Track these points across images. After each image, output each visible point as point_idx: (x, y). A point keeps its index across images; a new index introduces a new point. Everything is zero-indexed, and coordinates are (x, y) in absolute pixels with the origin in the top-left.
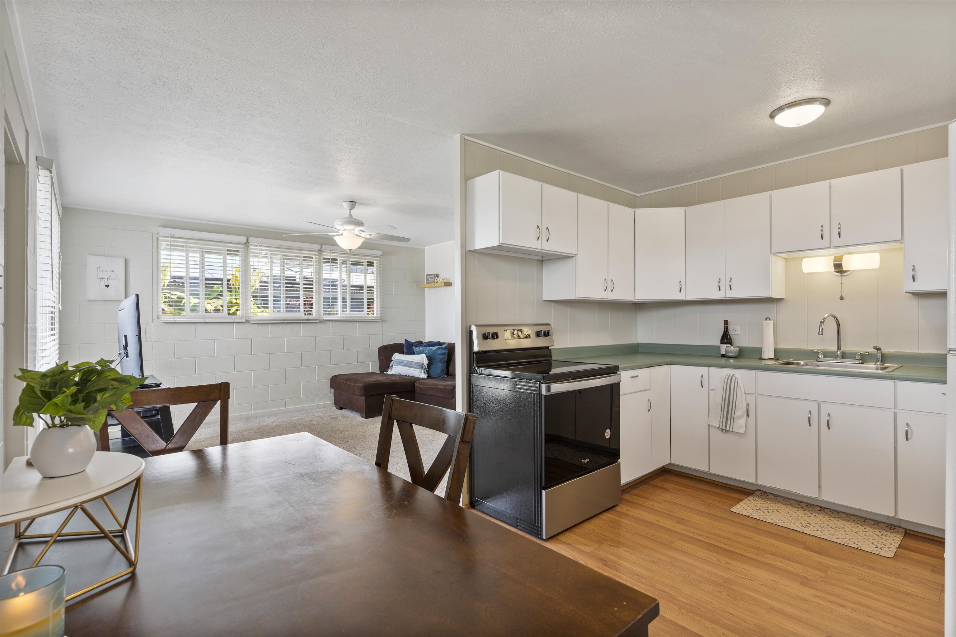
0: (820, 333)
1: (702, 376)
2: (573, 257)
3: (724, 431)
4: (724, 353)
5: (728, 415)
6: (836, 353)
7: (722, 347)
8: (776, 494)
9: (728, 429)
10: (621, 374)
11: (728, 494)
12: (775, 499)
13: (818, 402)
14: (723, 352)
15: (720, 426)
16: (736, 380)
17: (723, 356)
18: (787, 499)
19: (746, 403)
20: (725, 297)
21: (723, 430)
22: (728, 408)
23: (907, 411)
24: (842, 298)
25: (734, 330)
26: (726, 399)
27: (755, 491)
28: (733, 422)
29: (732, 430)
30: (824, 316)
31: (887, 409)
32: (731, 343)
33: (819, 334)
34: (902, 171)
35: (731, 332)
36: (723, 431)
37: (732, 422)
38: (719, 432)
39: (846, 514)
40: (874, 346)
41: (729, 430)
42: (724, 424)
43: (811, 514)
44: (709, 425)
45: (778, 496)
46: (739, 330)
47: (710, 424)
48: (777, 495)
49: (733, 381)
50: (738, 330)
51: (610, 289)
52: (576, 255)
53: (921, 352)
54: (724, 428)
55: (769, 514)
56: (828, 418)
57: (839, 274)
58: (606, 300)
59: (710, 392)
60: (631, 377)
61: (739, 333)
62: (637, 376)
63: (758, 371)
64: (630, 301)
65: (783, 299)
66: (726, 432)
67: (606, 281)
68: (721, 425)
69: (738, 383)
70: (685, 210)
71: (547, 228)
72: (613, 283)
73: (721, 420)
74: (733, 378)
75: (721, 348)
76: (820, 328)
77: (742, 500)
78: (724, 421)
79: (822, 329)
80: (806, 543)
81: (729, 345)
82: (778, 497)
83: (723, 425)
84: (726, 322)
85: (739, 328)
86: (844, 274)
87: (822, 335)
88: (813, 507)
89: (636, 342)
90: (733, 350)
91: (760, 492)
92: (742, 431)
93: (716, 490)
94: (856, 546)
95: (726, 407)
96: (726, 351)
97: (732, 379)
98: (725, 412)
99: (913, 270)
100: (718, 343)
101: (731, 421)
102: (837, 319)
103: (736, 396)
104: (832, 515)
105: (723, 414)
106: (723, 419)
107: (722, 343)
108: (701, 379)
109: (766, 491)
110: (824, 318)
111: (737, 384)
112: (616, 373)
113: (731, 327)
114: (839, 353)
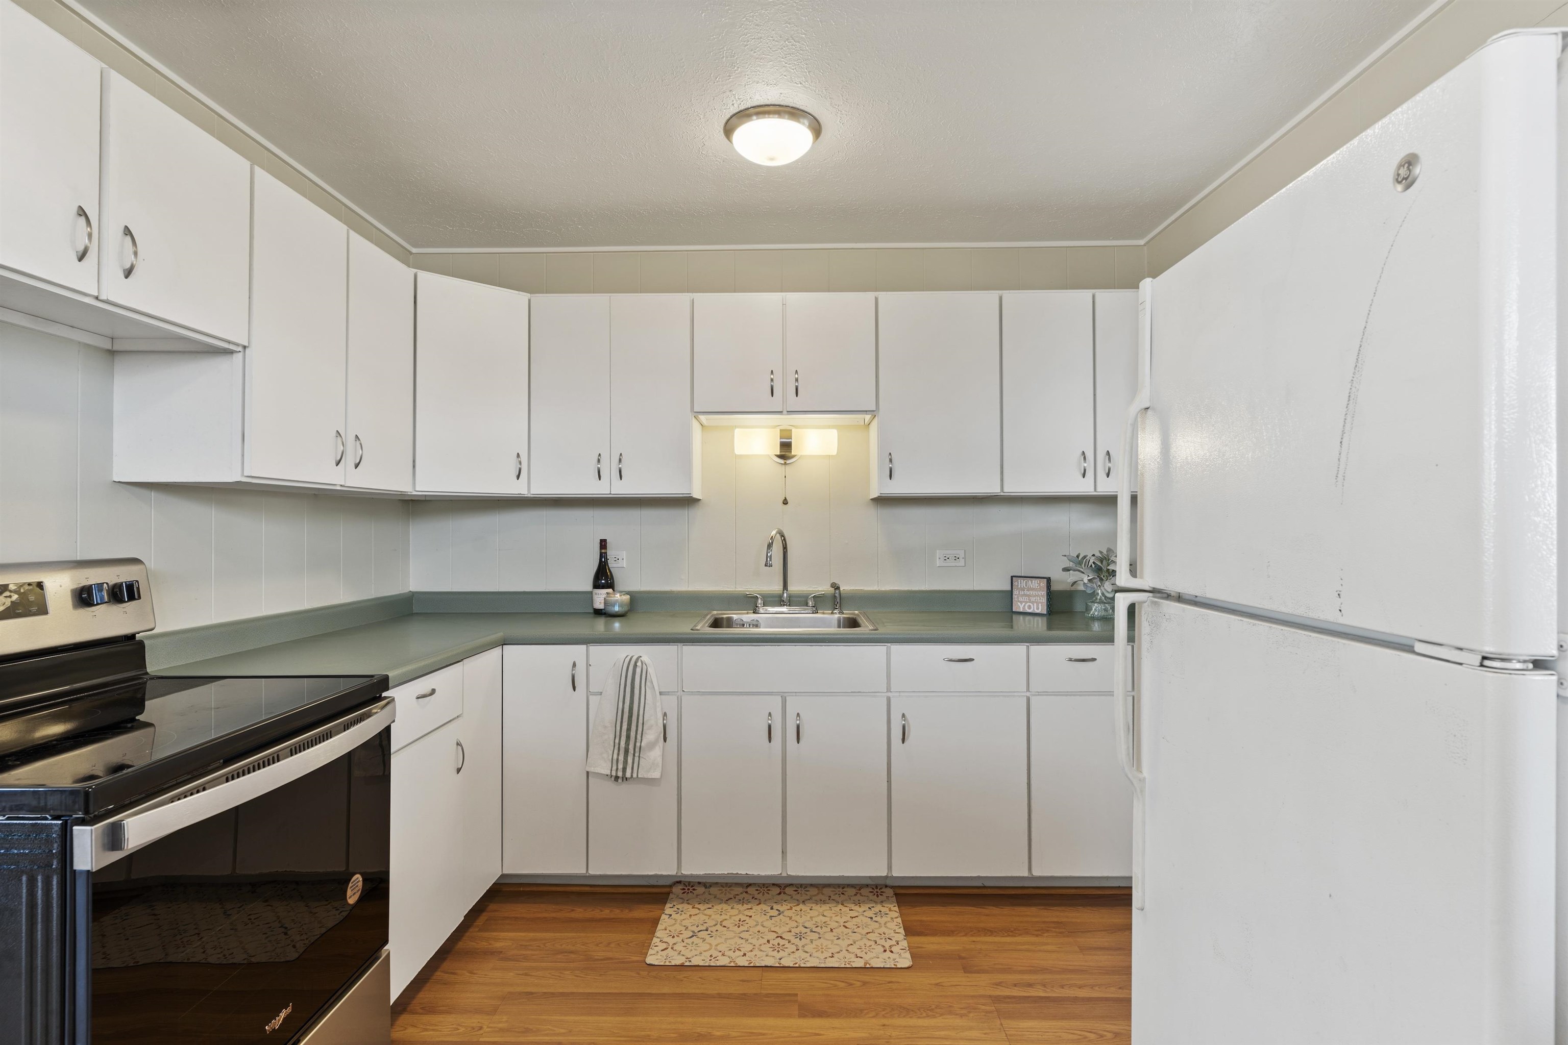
0: (767, 564)
1: (574, 665)
2: (235, 355)
3: (620, 780)
4: (601, 606)
5: (629, 745)
6: (781, 596)
7: (596, 594)
8: (708, 881)
9: (628, 775)
10: (393, 700)
11: (626, 914)
12: (707, 893)
13: (781, 694)
14: (599, 604)
15: (611, 770)
16: (644, 667)
17: (598, 613)
18: (726, 886)
19: (662, 711)
20: (610, 494)
21: (617, 778)
22: (629, 729)
23: (902, 694)
24: (785, 502)
25: (615, 559)
26: (625, 710)
27: (671, 886)
28: (639, 757)
29: (637, 775)
30: (772, 534)
31: (878, 694)
32: (610, 585)
33: (766, 566)
34: (876, 299)
35: (612, 564)
36: (618, 781)
37: (636, 759)
38: (611, 784)
39: (817, 887)
40: (831, 584)
41: (632, 776)
42: (621, 766)
43: (772, 908)
44: (588, 773)
45: (711, 886)
46: (625, 559)
47: (591, 770)
48: (709, 883)
49: (638, 670)
50: (623, 559)
51: (350, 460)
52: (245, 347)
53: (881, 589)
54: (620, 774)
55: (713, 942)
56: (798, 722)
57: (782, 461)
58: (339, 488)
59: (591, 697)
60: (418, 698)
61: (625, 566)
62: (433, 692)
63: (682, 644)
64: (403, 494)
65: (700, 500)
66: (623, 781)
67: (339, 438)
68: (614, 768)
69: (648, 673)
70: (529, 301)
71: (127, 231)
72: (361, 444)
73: (615, 757)
74: (639, 664)
75: (595, 597)
76: (767, 555)
77: (656, 922)
78: (621, 758)
79: (771, 556)
80: (796, 995)
81: (610, 590)
82: (711, 888)
83: (619, 767)
84: (603, 544)
85: (624, 554)
86: (788, 462)
87: (771, 567)
88: (769, 890)
89: (406, 591)
90: (619, 599)
91: (681, 887)
92: (656, 774)
93: (602, 911)
94: (859, 963)
95: (625, 727)
96: (606, 603)
97: (635, 666)
98: (622, 738)
99: (891, 460)
100: (587, 586)
101: (634, 755)
102: (784, 539)
103: (644, 701)
104: (798, 897)
105: (619, 744)
106: (618, 754)
107: (597, 586)
108: (572, 670)
109: (690, 882)
110: (772, 537)
111: (646, 677)
112: (380, 699)
113: (611, 553)
114: (785, 595)
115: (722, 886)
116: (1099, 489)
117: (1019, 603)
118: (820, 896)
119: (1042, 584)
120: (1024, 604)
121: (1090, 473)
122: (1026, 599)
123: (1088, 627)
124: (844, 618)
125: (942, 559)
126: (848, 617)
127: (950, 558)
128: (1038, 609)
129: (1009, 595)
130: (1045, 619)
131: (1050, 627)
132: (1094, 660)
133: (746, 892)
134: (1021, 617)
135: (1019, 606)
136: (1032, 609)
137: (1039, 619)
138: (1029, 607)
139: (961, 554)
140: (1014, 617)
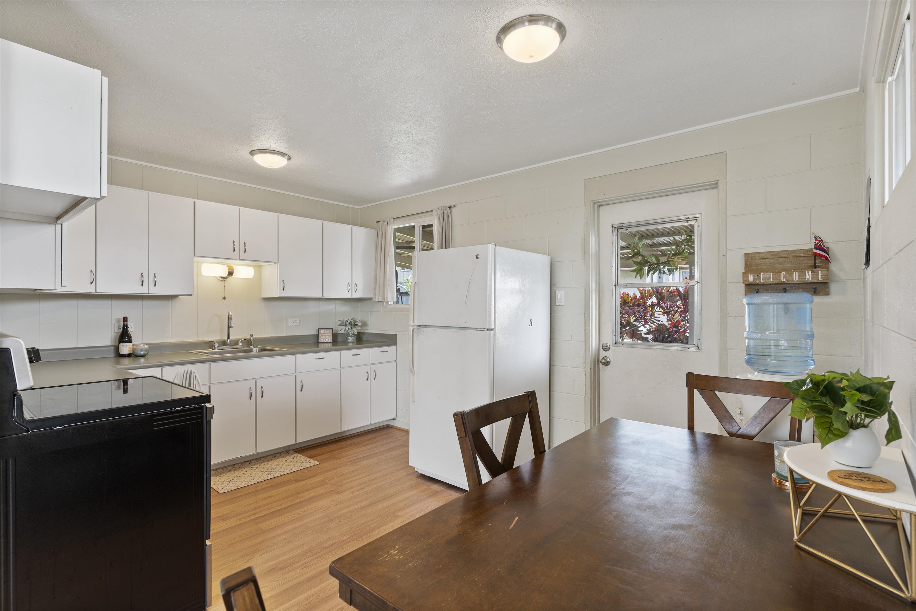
7: (122, 346)
13: (255, 379)
16: (195, 374)
20: (148, 293)
23: (300, 373)
24: (225, 298)
31: (291, 375)
32: (128, 341)
34: (278, 216)
39: (264, 458)
40: (249, 335)
49: (193, 376)
53: (266, 336)
56: (262, 390)
57: (223, 280)
61: (133, 331)
63: (212, 362)
75: (122, 348)
81: (129, 344)
84: (125, 319)
86: (225, 280)
88: (244, 464)
99: (284, 283)
104: (258, 462)
111: (196, 378)
114: (229, 341)
115: (222, 468)
116: (353, 297)
117: (321, 339)
118: (267, 460)
119: (330, 331)
120: (323, 339)
121: (350, 291)
122: (324, 337)
123: (347, 345)
124: (259, 349)
125: (291, 322)
126: (261, 349)
127: (294, 322)
128: (329, 340)
129: (317, 336)
130: (332, 344)
131: (333, 346)
132: (360, 354)
133: (235, 467)
134: (322, 344)
135: (321, 340)
136: (326, 341)
137: (329, 344)
138: (325, 340)
139: (298, 320)
140: (319, 344)
